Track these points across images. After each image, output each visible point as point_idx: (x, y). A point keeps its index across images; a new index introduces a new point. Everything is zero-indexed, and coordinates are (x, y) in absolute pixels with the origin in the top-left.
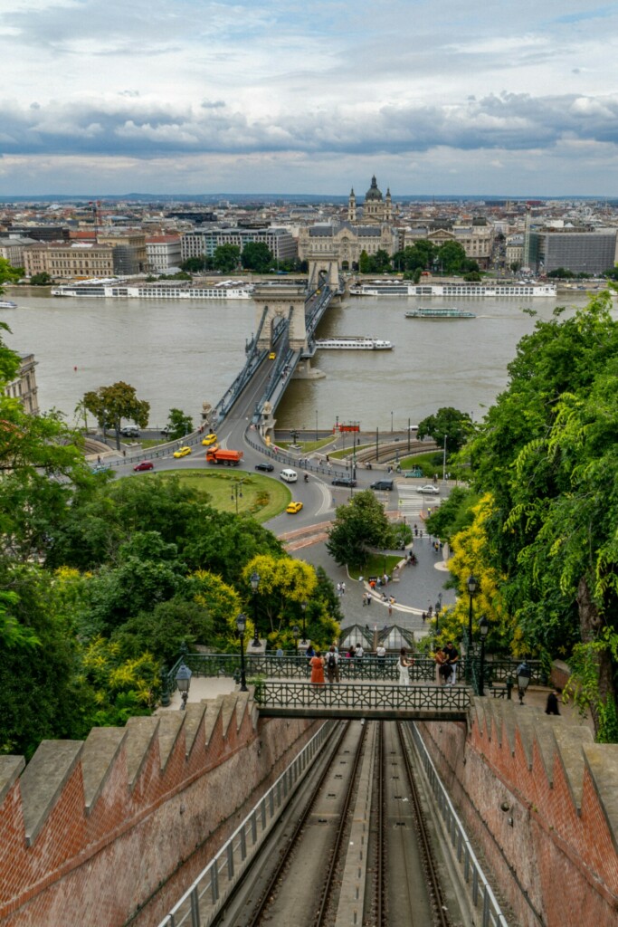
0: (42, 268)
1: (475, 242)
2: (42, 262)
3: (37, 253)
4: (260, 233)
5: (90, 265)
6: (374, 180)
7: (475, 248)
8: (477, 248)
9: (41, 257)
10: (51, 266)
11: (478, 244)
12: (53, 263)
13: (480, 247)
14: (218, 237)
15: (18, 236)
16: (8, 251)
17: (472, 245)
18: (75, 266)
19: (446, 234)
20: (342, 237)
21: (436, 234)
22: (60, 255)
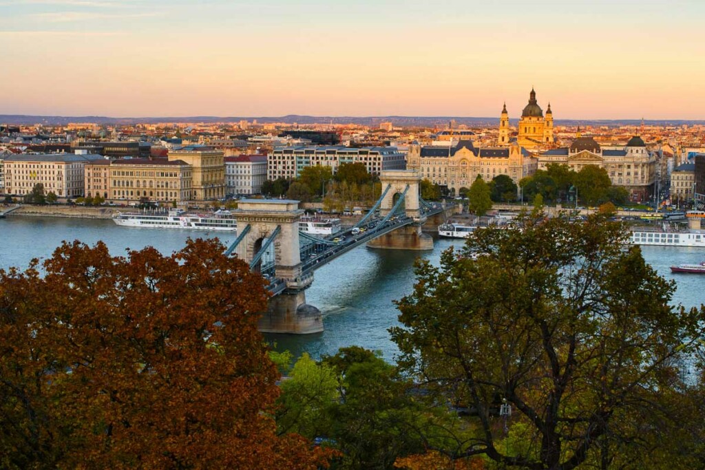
0: (103, 187)
1: (629, 167)
2: (103, 181)
3: (98, 171)
4: (361, 153)
5: (154, 186)
6: (533, 94)
7: (629, 174)
8: (632, 174)
9: (103, 175)
10: (112, 185)
11: (632, 170)
12: (115, 182)
13: (636, 173)
14: (311, 156)
15: (85, 152)
16: (67, 168)
17: (626, 171)
18: (138, 186)
19: (591, 156)
20: (459, 158)
21: (579, 155)
22: (123, 174)
